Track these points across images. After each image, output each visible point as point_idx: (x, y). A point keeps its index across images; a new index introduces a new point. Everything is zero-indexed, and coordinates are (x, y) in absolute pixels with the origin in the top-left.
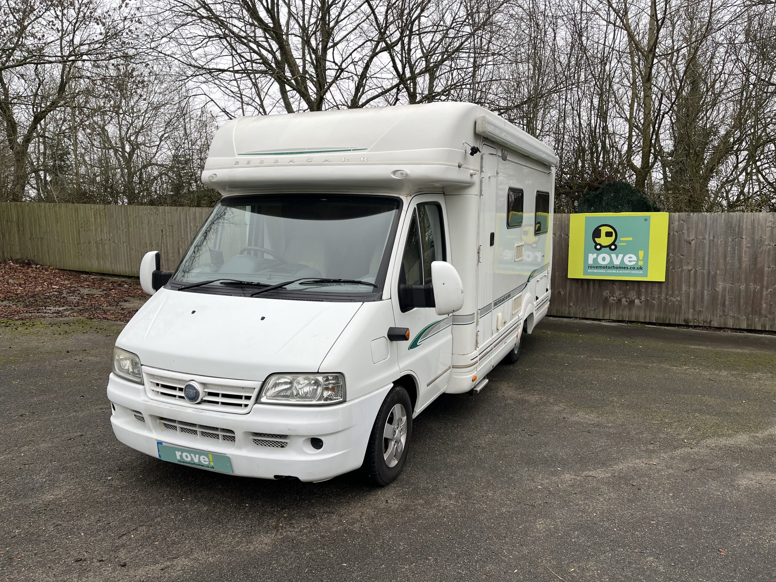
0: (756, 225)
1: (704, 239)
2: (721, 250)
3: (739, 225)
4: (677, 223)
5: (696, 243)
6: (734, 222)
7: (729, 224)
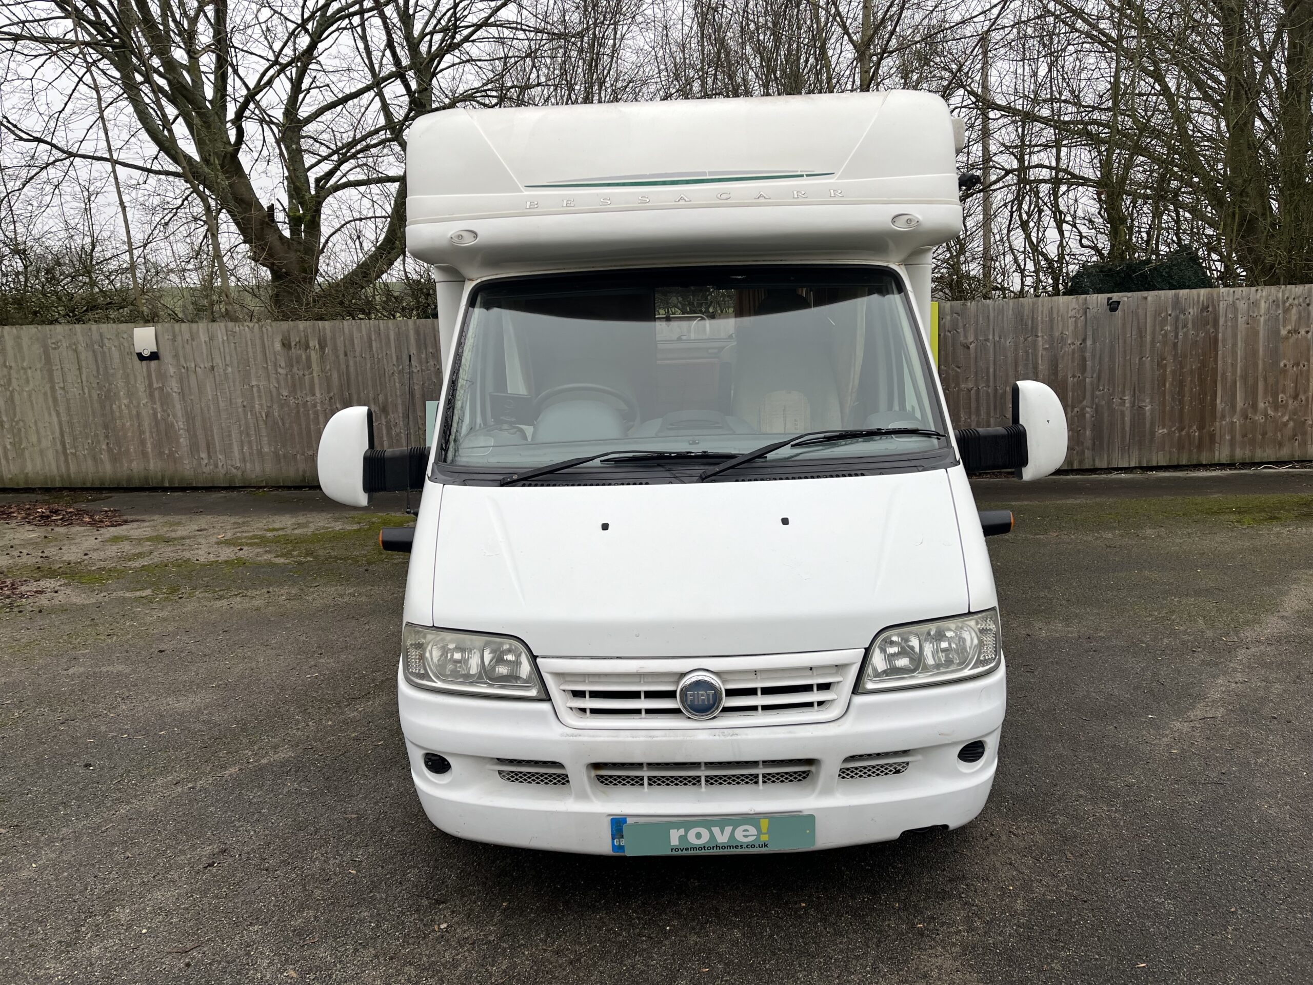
0: (1055, 315)
1: (987, 340)
2: (1010, 355)
3: (1033, 317)
4: (949, 318)
5: (976, 346)
6: (1026, 313)
7: (1019, 316)
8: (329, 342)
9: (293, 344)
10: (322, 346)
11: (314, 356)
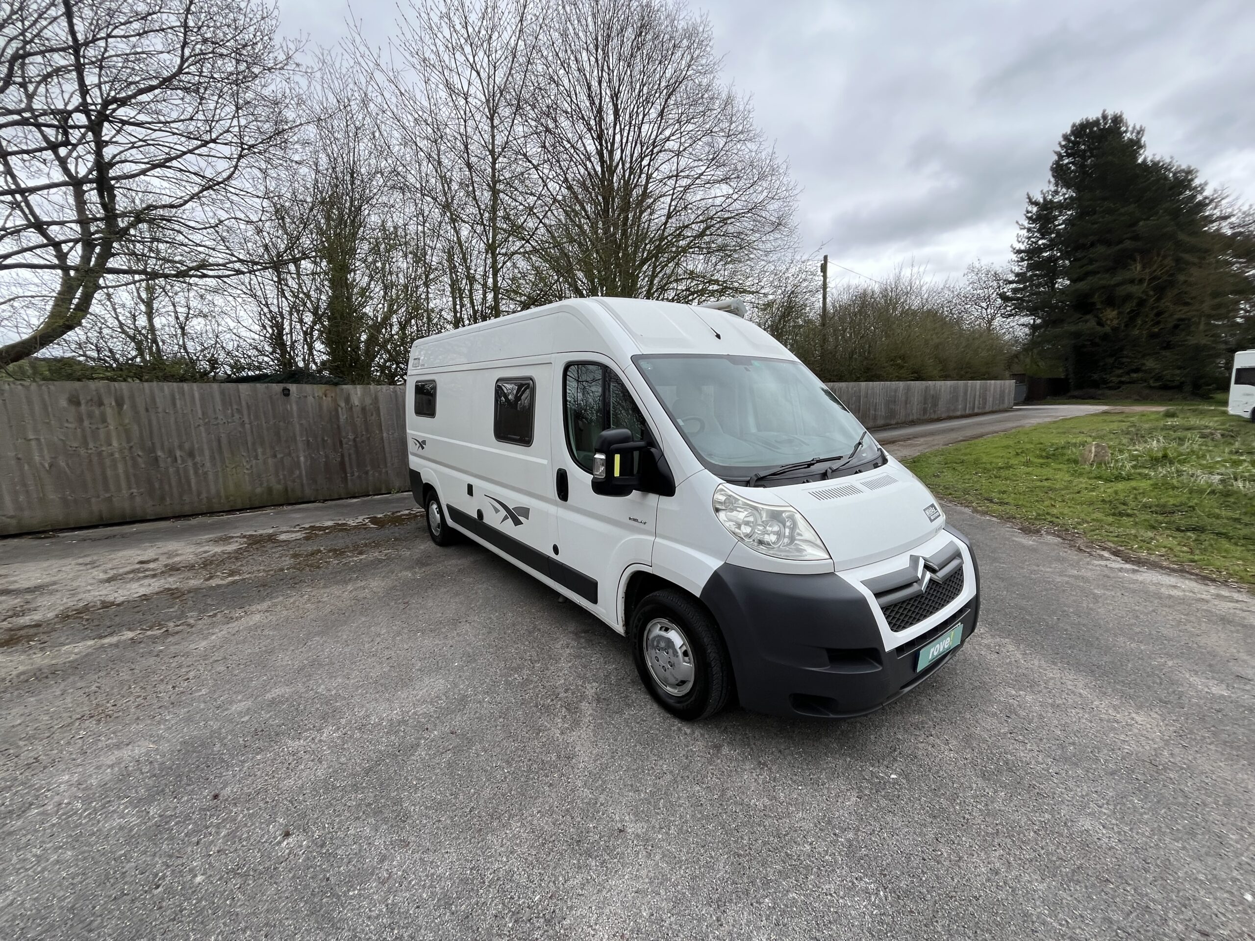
8: (127, 400)
9: (83, 402)
10: (120, 403)
11: (109, 412)
